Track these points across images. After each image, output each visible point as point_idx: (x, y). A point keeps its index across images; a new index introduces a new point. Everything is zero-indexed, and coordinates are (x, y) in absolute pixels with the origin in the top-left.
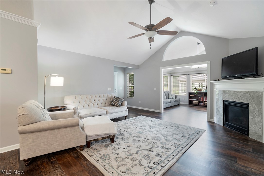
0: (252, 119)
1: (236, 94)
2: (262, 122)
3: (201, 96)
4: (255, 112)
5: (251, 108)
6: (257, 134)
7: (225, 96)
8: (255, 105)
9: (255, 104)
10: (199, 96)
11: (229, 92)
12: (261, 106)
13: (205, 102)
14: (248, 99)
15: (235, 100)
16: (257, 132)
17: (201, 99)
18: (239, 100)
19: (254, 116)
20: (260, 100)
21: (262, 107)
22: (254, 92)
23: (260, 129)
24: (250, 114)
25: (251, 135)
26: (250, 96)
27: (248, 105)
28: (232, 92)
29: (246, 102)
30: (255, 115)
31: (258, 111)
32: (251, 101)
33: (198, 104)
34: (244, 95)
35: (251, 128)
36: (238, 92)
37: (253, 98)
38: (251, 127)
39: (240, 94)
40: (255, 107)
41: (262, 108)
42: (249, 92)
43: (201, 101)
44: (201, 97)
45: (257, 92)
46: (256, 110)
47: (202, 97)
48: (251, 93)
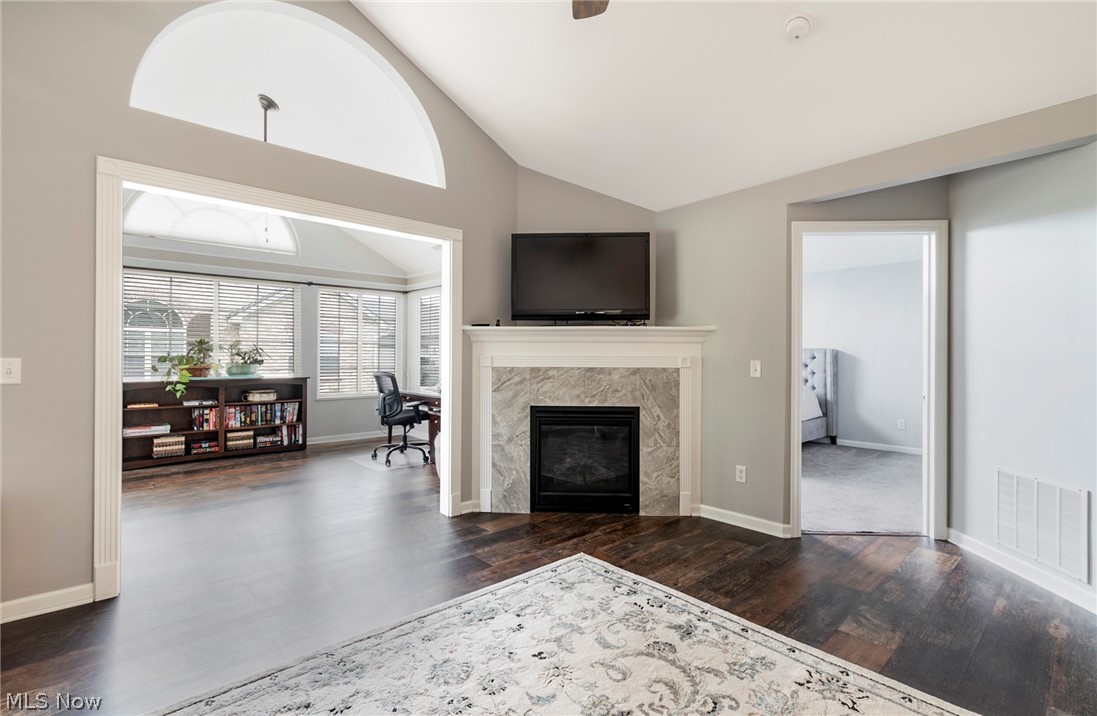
0: (650, 453)
1: (593, 380)
2: (678, 458)
3: (205, 403)
4: (657, 431)
5: (645, 420)
6: (664, 496)
7: (541, 391)
8: (658, 410)
9: (660, 407)
10: (196, 403)
11: (562, 372)
12: (675, 411)
13: (229, 435)
14: (638, 394)
15: (587, 400)
16: (666, 492)
17: (207, 421)
18: (605, 400)
19: (656, 442)
20: (673, 392)
21: (678, 413)
22: (656, 370)
23: (673, 480)
24: (643, 442)
25: (646, 506)
26: (645, 383)
27: (634, 413)
28: (576, 372)
29: (628, 403)
30: (659, 440)
31: (669, 425)
32: (648, 398)
33: (188, 450)
34: (624, 380)
35: (646, 483)
36: (601, 371)
37: (653, 388)
38: (647, 480)
39: (608, 377)
40: (658, 416)
41: (677, 417)
42: (639, 369)
43: (209, 433)
44: (206, 407)
45: (664, 370)
46: (661, 425)
47: (211, 407)
48: (646, 373)
